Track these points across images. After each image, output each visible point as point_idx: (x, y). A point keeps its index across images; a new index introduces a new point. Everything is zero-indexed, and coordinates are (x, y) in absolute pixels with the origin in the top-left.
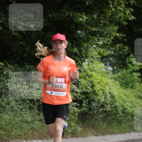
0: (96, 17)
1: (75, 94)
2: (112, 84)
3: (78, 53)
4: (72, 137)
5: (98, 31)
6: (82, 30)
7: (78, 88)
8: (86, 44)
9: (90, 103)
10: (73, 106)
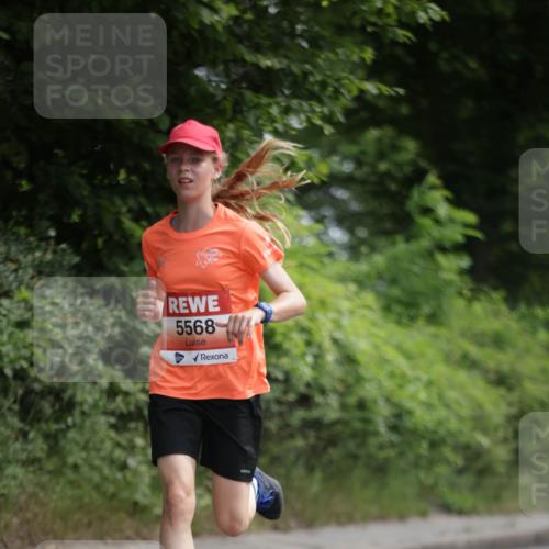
0: (273, 10)
2: (345, 305)
5: (282, 70)
6: (212, 64)
8: (231, 126)
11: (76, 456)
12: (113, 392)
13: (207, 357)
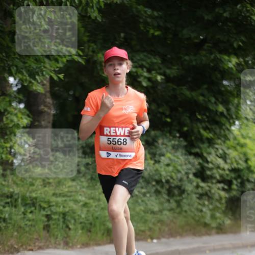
0: (250, 62)
1: (221, 172)
3: (225, 113)
4: (218, 233)
6: (229, 79)
7: (226, 162)
8: (236, 99)
9: (242, 184)
10: (219, 189)
11: (186, 208)
12: (198, 187)
13: (121, 156)
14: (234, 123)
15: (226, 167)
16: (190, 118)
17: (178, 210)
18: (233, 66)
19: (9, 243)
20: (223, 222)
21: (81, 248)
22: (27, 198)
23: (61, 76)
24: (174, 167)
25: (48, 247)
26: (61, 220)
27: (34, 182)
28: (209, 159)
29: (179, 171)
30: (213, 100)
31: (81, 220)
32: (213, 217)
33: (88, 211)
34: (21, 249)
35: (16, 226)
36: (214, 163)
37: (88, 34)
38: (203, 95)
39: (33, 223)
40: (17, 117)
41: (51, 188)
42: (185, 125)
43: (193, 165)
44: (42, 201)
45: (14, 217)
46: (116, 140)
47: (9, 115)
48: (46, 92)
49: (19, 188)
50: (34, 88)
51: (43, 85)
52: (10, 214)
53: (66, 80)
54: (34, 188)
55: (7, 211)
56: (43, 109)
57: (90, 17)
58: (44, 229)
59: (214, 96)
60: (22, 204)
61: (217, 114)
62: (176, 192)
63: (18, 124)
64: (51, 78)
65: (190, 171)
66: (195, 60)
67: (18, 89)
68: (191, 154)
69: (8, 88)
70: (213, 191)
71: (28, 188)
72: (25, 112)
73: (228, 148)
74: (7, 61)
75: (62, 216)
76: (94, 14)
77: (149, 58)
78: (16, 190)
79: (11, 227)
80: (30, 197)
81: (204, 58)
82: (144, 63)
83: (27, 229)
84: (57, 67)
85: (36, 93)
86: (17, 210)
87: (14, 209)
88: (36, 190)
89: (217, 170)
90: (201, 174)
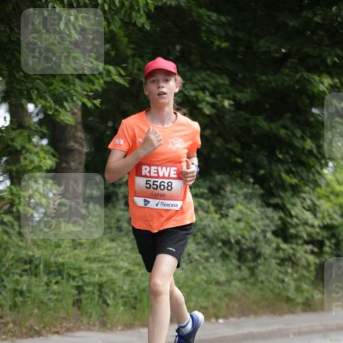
1: (309, 229)
3: (315, 151)
4: (305, 311)
7: (315, 216)
9: (338, 245)
10: (306, 252)
11: (262, 277)
12: (278, 249)
13: (164, 205)
14: (327, 165)
15: (316, 223)
16: (267, 157)
17: (252, 280)
18: (325, 89)
19: (27, 324)
20: (312, 296)
21: (122, 330)
22: (51, 263)
23: (97, 102)
24: (247, 223)
25: (79, 329)
26: (97, 293)
27: (60, 242)
28: (293, 213)
29: (253, 229)
30: (299, 133)
31: (123, 294)
32: (298, 289)
33: (132, 281)
34: (44, 332)
35: (37, 300)
36: (300, 217)
37: (132, 46)
38: (285, 127)
39: (60, 297)
40: (39, 157)
41: (83, 250)
42: (261, 168)
43: (272, 220)
44: (71, 268)
45: (35, 290)
46: (158, 184)
47: (27, 155)
48: (77, 123)
49: (40, 251)
50: (62, 118)
51: (73, 114)
52: (29, 285)
53: (104, 107)
54: (60, 250)
55: (24, 282)
56: (73, 146)
57: (135, 24)
58: (74, 304)
59: (301, 129)
60: (44, 271)
61: (304, 153)
62: (249, 256)
63: (40, 166)
64: (84, 105)
65: (268, 229)
66: (275, 81)
67: (40, 120)
68: (268, 205)
69: (27, 119)
70: (298, 255)
71: (53, 251)
72: (49, 150)
73: (319, 198)
74: (25, 83)
75: (97, 287)
76: (141, 20)
77: (213, 78)
78: (36, 253)
79: (29, 303)
80: (56, 263)
81: (286, 78)
82: (207, 85)
83: (52, 305)
84: (92, 91)
85: (63, 124)
86: (38, 279)
87: (34, 279)
88: (63, 254)
89: (304, 227)
90: (283, 233)
